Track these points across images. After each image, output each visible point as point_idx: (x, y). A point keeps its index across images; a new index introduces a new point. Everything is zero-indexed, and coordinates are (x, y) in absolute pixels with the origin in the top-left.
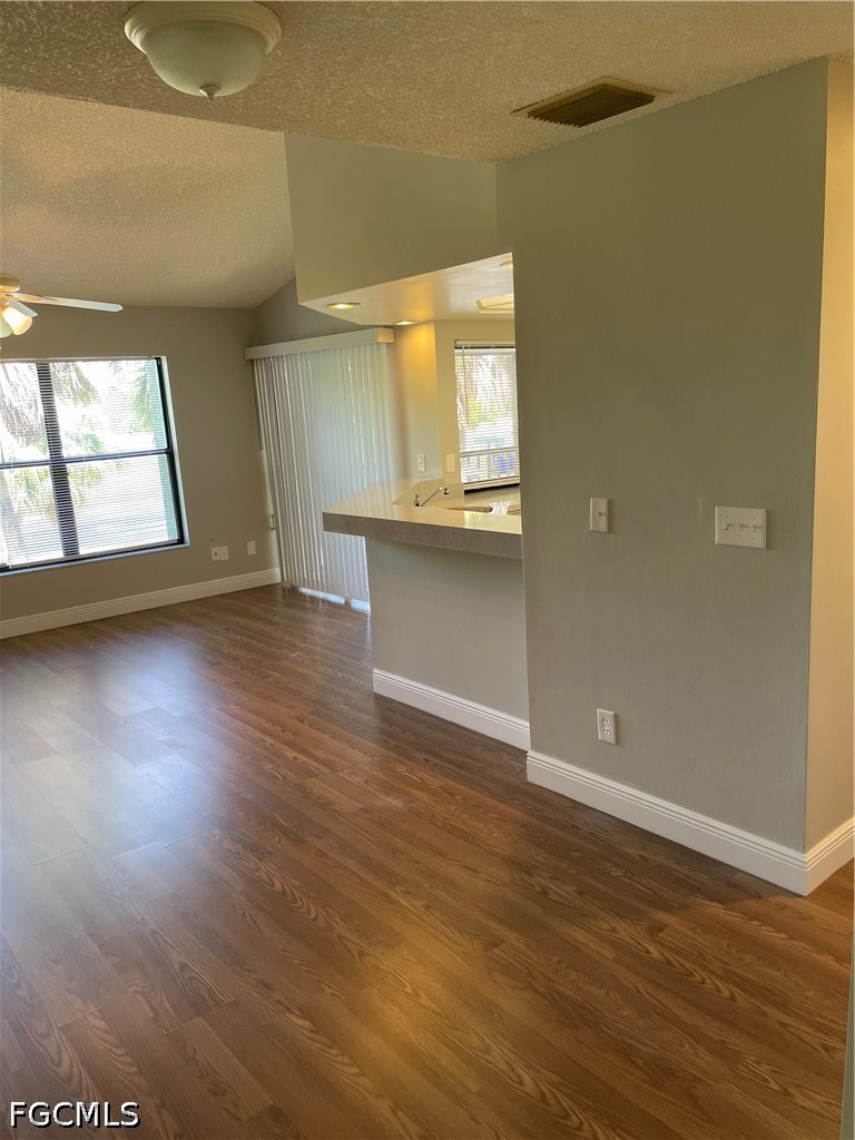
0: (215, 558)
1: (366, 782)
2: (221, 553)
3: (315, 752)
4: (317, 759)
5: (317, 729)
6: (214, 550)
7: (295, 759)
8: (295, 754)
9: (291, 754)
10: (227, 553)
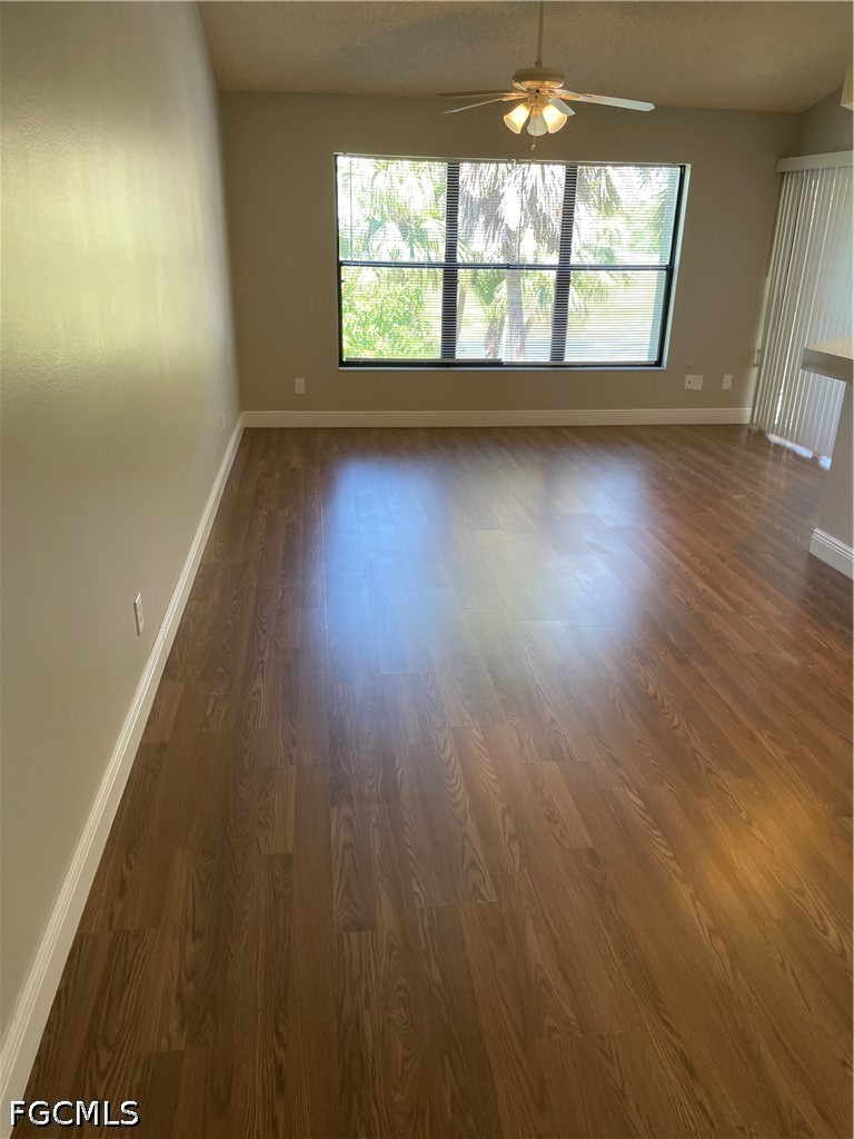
0: (687, 386)
1: (768, 632)
2: (694, 382)
3: (726, 591)
4: (725, 598)
5: (736, 572)
6: (689, 377)
7: (704, 591)
8: (706, 587)
9: (701, 585)
10: (701, 382)
